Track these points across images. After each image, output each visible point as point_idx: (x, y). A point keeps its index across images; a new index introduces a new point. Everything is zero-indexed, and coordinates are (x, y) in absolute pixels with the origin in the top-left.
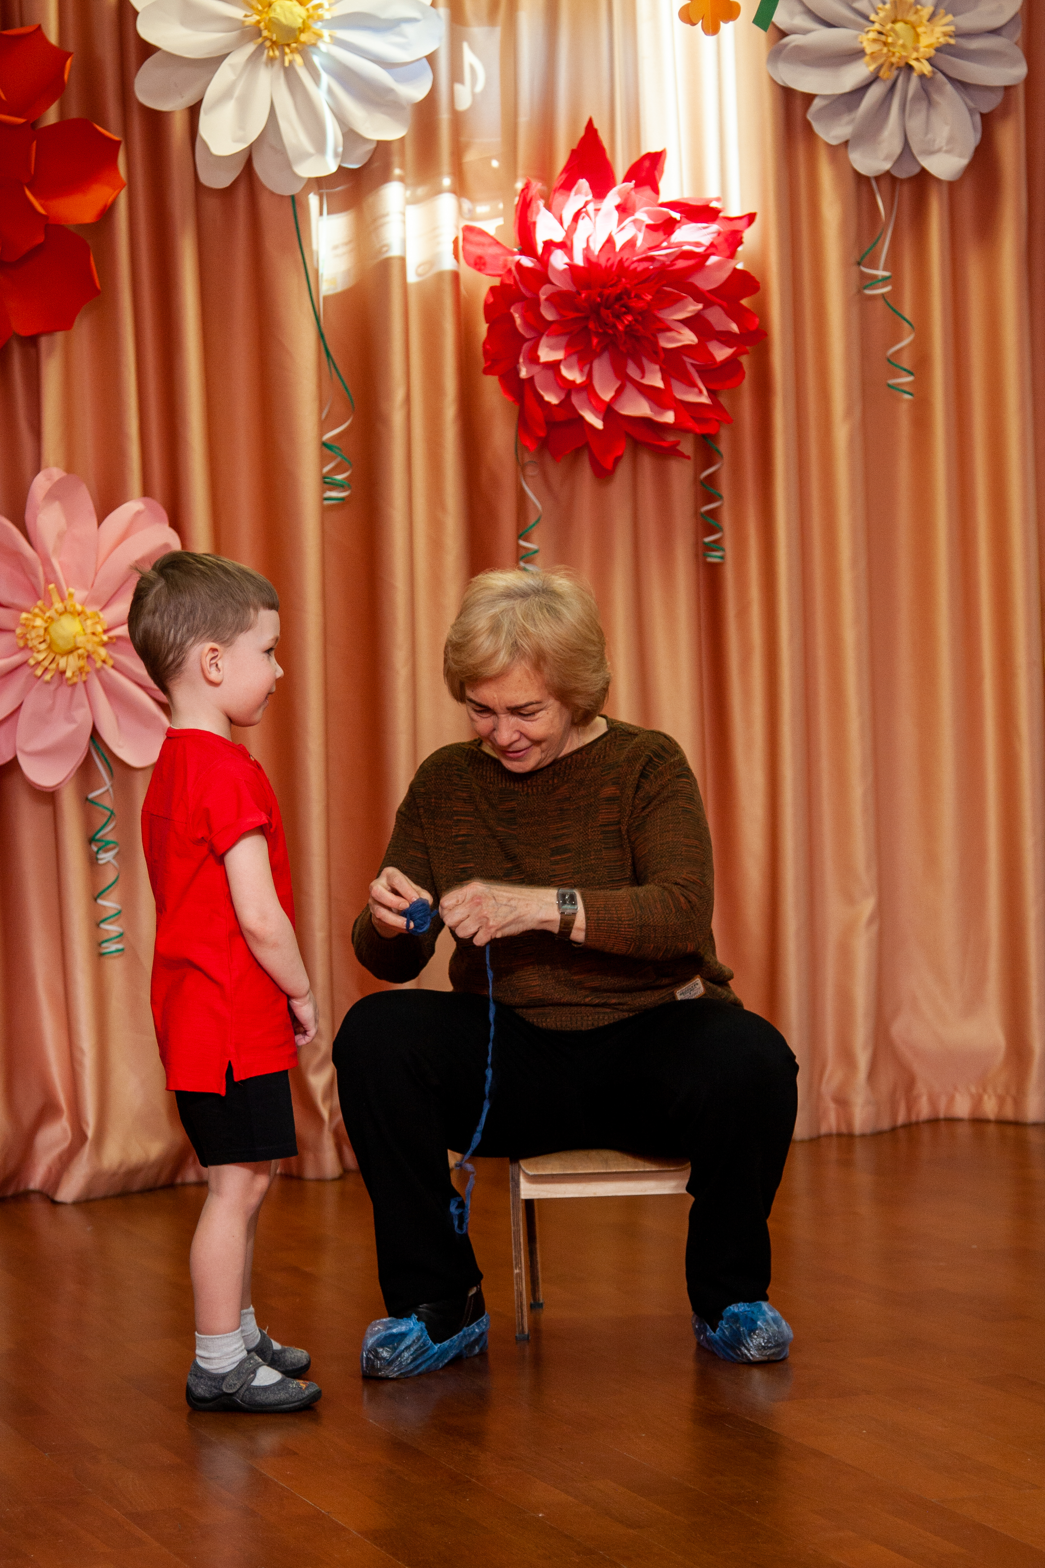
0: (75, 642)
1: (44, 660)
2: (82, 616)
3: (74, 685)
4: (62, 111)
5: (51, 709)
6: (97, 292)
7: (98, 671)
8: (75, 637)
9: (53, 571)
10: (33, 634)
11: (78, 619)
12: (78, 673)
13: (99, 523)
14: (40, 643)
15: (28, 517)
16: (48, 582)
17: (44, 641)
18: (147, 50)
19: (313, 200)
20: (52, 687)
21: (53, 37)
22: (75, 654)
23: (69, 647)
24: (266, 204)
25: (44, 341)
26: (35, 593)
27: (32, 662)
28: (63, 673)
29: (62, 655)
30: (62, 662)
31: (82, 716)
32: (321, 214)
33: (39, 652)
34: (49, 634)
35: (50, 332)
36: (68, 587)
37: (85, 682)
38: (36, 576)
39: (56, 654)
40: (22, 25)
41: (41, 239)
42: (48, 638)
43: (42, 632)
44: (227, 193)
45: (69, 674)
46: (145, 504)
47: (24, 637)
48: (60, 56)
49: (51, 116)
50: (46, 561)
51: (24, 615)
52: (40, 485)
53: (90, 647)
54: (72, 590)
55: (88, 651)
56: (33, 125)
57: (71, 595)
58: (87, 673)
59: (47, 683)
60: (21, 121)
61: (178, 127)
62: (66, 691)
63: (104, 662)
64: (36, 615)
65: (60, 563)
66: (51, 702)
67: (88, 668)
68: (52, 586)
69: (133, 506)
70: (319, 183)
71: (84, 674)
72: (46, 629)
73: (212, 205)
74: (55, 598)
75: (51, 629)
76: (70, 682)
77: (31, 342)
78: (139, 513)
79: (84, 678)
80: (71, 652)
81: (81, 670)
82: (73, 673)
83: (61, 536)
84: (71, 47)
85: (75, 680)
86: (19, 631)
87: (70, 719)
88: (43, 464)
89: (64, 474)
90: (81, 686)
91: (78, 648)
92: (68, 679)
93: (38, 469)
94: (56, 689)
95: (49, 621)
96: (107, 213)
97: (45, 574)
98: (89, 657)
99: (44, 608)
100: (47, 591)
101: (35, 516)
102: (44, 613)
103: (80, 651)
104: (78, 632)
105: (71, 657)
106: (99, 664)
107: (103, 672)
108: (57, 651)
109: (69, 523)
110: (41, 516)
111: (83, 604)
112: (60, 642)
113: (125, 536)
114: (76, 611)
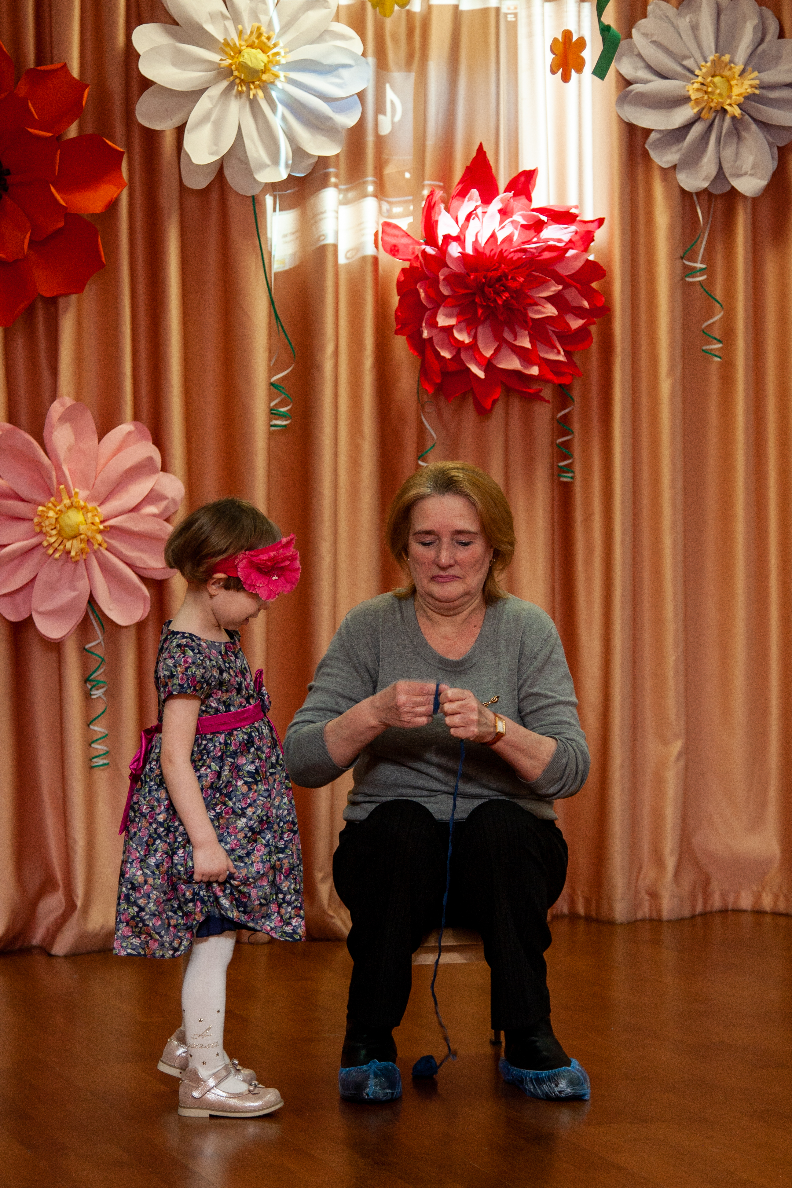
0: (79, 530)
1: (54, 542)
2: (84, 509)
3: (77, 562)
4: (80, 128)
5: (59, 580)
6: (103, 265)
7: (95, 552)
8: (78, 526)
9: (64, 475)
10: (47, 523)
11: (81, 512)
12: (80, 553)
13: (100, 440)
14: (52, 530)
15: (46, 433)
16: (59, 484)
17: (55, 528)
18: (146, 84)
19: (269, 200)
20: (60, 563)
21: (75, 71)
22: (78, 538)
23: (74, 533)
24: (233, 202)
25: (61, 301)
26: (49, 492)
27: (45, 544)
28: (69, 552)
29: (69, 540)
30: (68, 544)
31: (83, 585)
32: (275, 210)
33: (51, 536)
34: (59, 523)
35: (67, 294)
36: (74, 487)
37: (85, 560)
38: (50, 479)
39: (64, 538)
40: (52, 63)
41: (61, 224)
42: (58, 526)
43: (54, 521)
44: (204, 193)
45: (73, 553)
46: (135, 425)
47: (39, 524)
48: (80, 86)
49: (72, 131)
50: (58, 468)
51: (40, 508)
52: (56, 409)
53: (89, 534)
54: (77, 490)
55: (88, 537)
56: (58, 137)
57: (76, 493)
58: (87, 553)
59: (57, 560)
60: (50, 135)
61: (168, 142)
62: (70, 566)
63: (100, 545)
64: (49, 508)
65: (69, 469)
66: (57, 574)
67: (88, 550)
68: (62, 487)
69: (126, 428)
70: (274, 187)
71: (84, 554)
72: (57, 519)
73: (192, 202)
74: (65, 496)
75: (60, 520)
76: (74, 560)
77: (52, 302)
78: (130, 433)
79: (84, 557)
80: (75, 537)
81: (82, 550)
82: (76, 553)
83: (69, 449)
84: (89, 80)
85: (78, 558)
86: (36, 520)
87: (73, 588)
88: (59, 393)
89: (74, 402)
90: (82, 563)
91: (81, 534)
92: (71, 558)
93: (54, 398)
94: (63, 565)
95: (59, 513)
96: (113, 206)
97: (57, 477)
98: (88, 541)
99: (55, 503)
100: (59, 491)
101: (51, 433)
102: (56, 507)
103: (82, 536)
104: (81, 522)
105: (75, 541)
106: (96, 546)
107: (99, 553)
108: (65, 536)
109: (77, 439)
110: (55, 433)
111: (86, 500)
112: (68, 530)
113: (119, 450)
114: (81, 506)
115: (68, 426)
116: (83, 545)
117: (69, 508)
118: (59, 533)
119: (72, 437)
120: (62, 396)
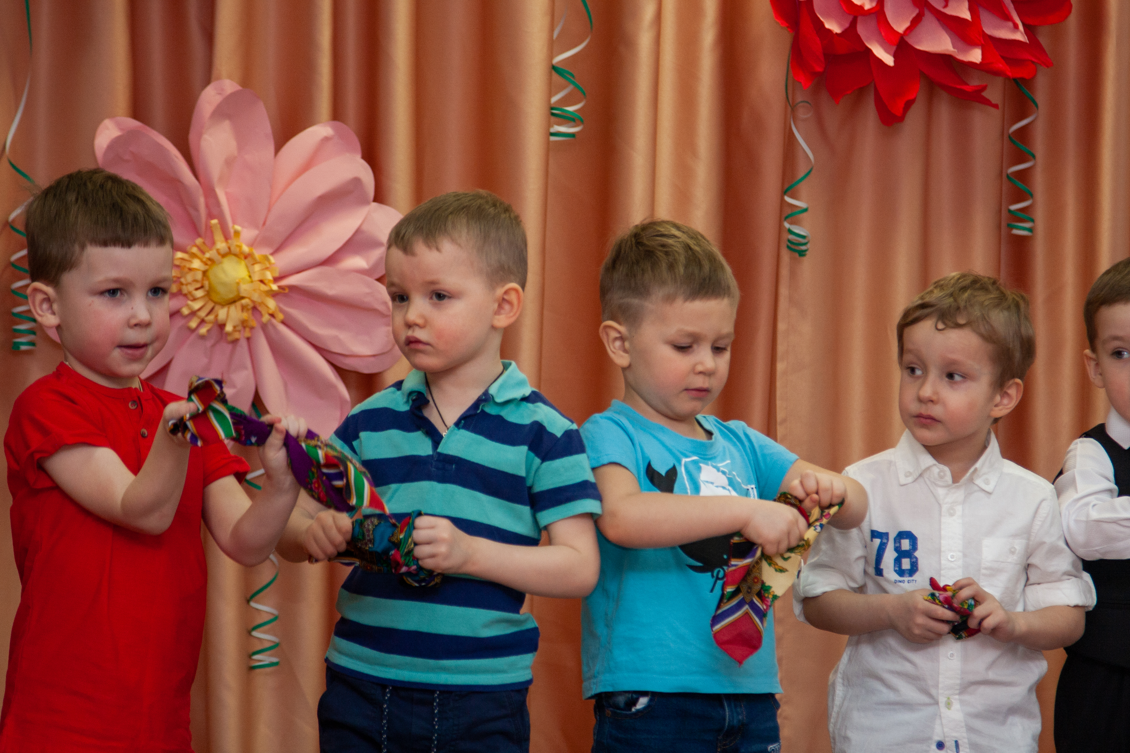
0: (238, 290)
1: (200, 309)
2: (249, 259)
3: (235, 342)
7: (264, 327)
8: (238, 284)
9: (218, 204)
10: (189, 278)
11: (243, 263)
12: (240, 328)
13: (278, 149)
14: (197, 289)
15: (192, 137)
16: (210, 216)
17: (202, 287)
20: (209, 343)
22: (238, 304)
23: (231, 296)
26: (195, 229)
27: (185, 311)
28: (222, 326)
29: (223, 305)
30: (222, 313)
31: (244, 379)
33: (195, 299)
34: (208, 278)
36: (234, 223)
37: (248, 339)
38: (197, 210)
39: (216, 303)
42: (206, 283)
43: (199, 276)
45: (229, 328)
46: (335, 129)
50: (210, 192)
52: (209, 98)
53: (256, 297)
54: (238, 228)
55: (253, 302)
57: (237, 233)
58: (252, 328)
59: (202, 337)
62: (225, 347)
63: (272, 315)
64: (194, 256)
65: (227, 194)
66: (205, 360)
67: (254, 323)
68: (214, 221)
69: (319, 131)
71: (247, 330)
72: (205, 273)
74: (218, 236)
75: (210, 274)
76: (230, 338)
78: (326, 139)
79: (247, 334)
80: (233, 302)
81: (244, 324)
82: (235, 327)
83: (229, 162)
85: (237, 335)
88: (215, 73)
89: (239, 88)
90: (243, 343)
91: (243, 298)
92: (228, 334)
93: (207, 81)
94: (213, 346)
95: (209, 263)
97: (207, 206)
98: (255, 309)
99: (203, 248)
100: (209, 228)
101: (200, 136)
102: (203, 253)
103: (244, 301)
104: (243, 279)
105: (233, 308)
106: (266, 318)
107: (270, 327)
108: (216, 298)
109: (241, 147)
110: (206, 137)
111: (251, 245)
112: (221, 289)
113: (307, 166)
114: (242, 253)
115: (226, 125)
116: (245, 315)
117: (224, 256)
118: (209, 295)
119: (233, 144)
120: (219, 78)
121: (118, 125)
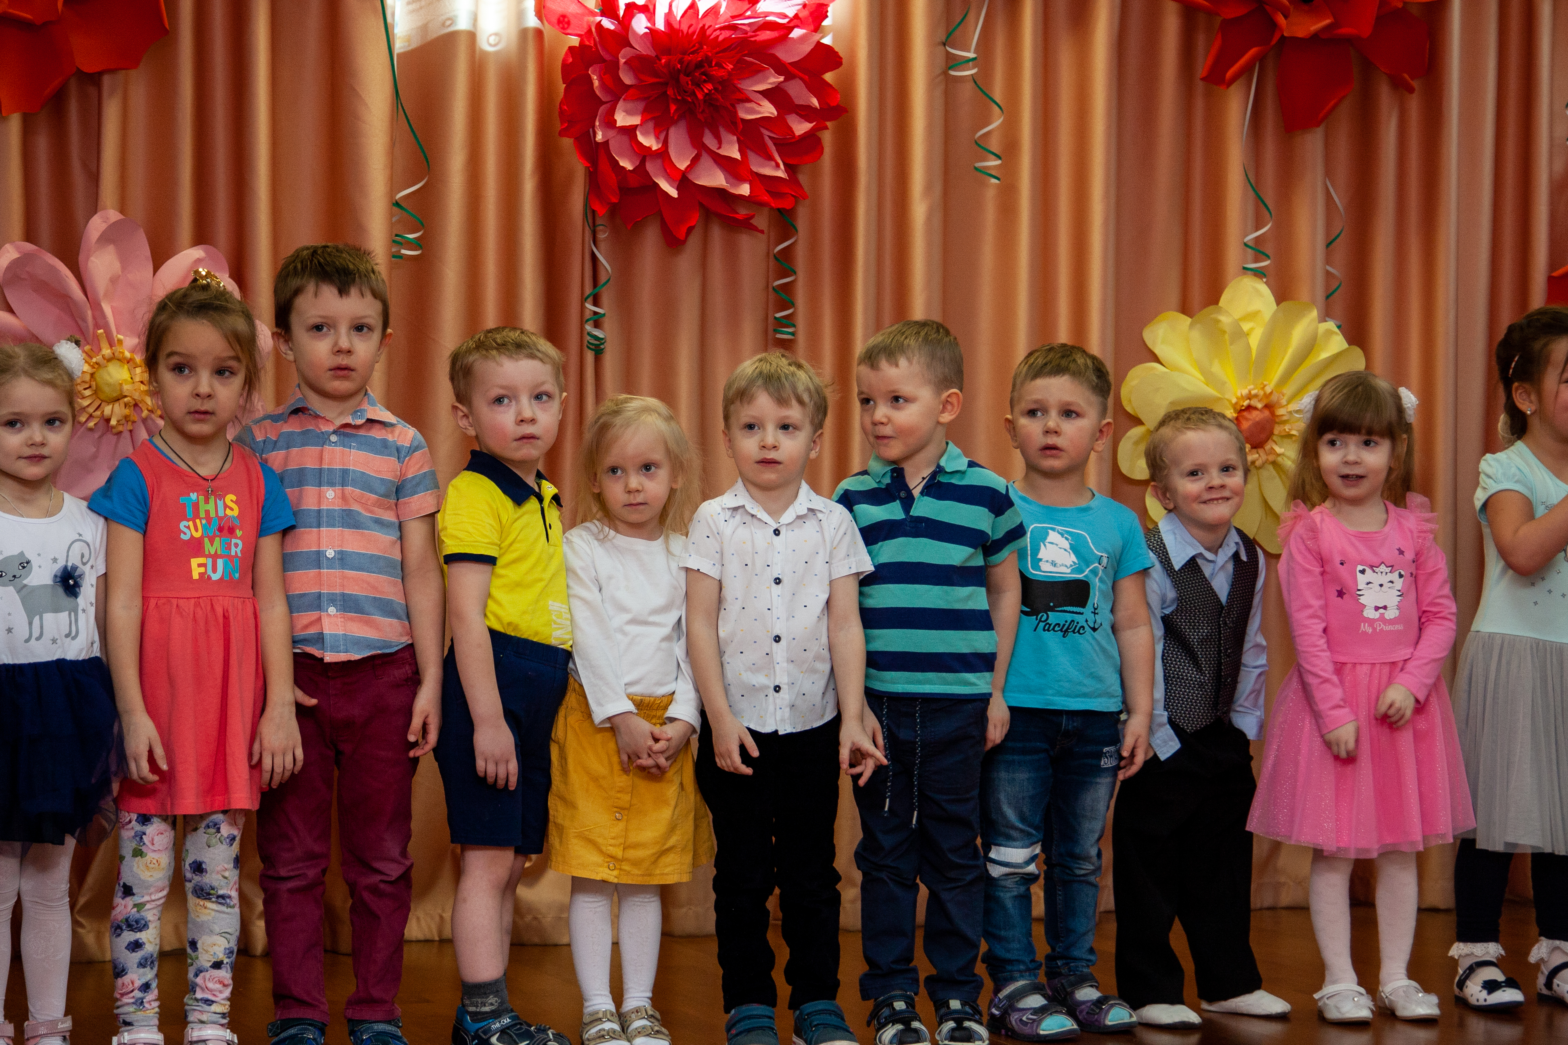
0: (121, 390)
1: (88, 406)
2: (131, 363)
3: (120, 433)
5: (95, 457)
6: (166, 32)
7: (144, 421)
8: (121, 384)
9: (104, 316)
11: (126, 366)
12: (124, 421)
13: (156, 269)
14: (85, 389)
15: (81, 258)
16: (97, 326)
17: (90, 387)
20: (97, 435)
22: (121, 401)
23: (115, 395)
25: (107, 80)
28: (108, 420)
29: (108, 403)
30: (107, 410)
33: (84, 398)
34: (95, 380)
35: (112, 71)
36: (118, 333)
37: (131, 431)
38: (84, 320)
39: (102, 401)
42: (94, 384)
43: (88, 378)
45: (113, 422)
46: (206, 252)
50: (96, 306)
52: (96, 226)
53: (136, 396)
54: (121, 337)
55: (134, 400)
57: (120, 341)
58: (134, 422)
62: (110, 438)
63: (151, 411)
65: (112, 307)
66: (93, 449)
67: (135, 417)
68: (101, 331)
69: (194, 254)
71: (130, 423)
72: (92, 375)
74: (104, 345)
75: (97, 376)
76: (114, 431)
79: (130, 427)
80: (117, 400)
81: (126, 418)
82: (118, 421)
83: (114, 280)
85: (120, 428)
88: (101, 204)
89: (120, 217)
90: (127, 435)
91: (126, 396)
92: (113, 427)
93: (93, 211)
95: (96, 366)
97: (94, 318)
98: (136, 405)
99: (91, 353)
100: (96, 337)
101: (88, 258)
102: (91, 358)
103: (126, 399)
105: (117, 405)
106: (145, 413)
109: (124, 268)
110: (92, 258)
115: (111, 248)
116: (127, 411)
117: (109, 360)
118: (96, 392)
119: (117, 266)
120: (105, 208)
121: (18, 249)
